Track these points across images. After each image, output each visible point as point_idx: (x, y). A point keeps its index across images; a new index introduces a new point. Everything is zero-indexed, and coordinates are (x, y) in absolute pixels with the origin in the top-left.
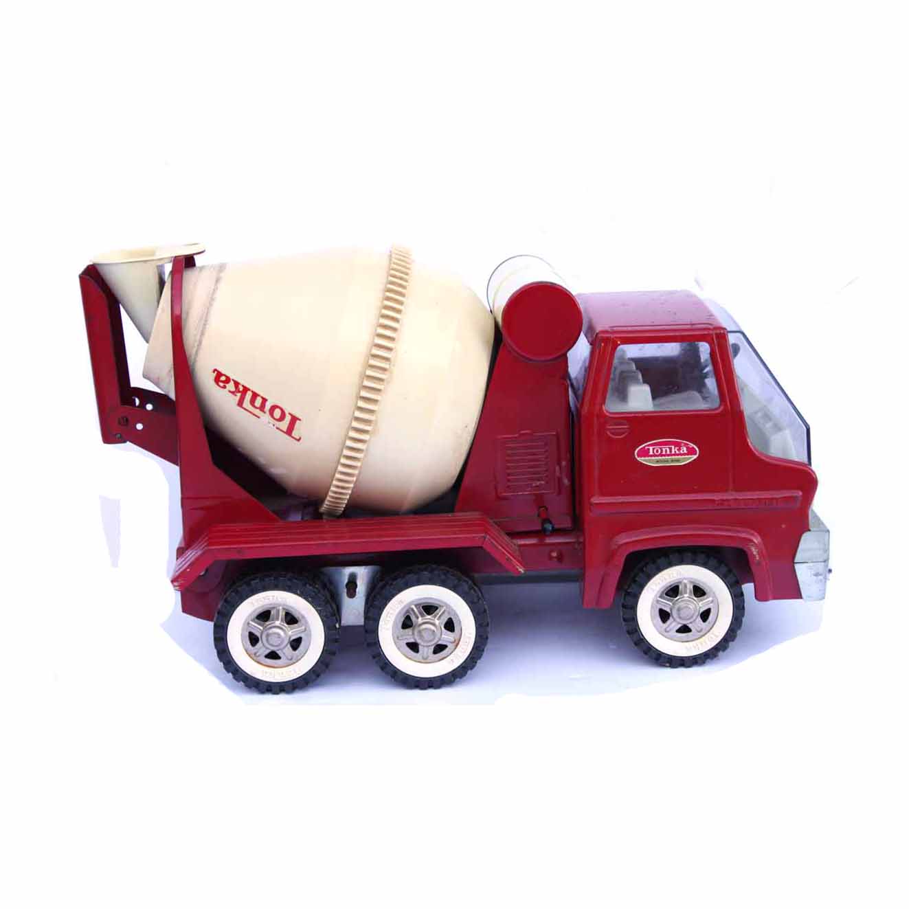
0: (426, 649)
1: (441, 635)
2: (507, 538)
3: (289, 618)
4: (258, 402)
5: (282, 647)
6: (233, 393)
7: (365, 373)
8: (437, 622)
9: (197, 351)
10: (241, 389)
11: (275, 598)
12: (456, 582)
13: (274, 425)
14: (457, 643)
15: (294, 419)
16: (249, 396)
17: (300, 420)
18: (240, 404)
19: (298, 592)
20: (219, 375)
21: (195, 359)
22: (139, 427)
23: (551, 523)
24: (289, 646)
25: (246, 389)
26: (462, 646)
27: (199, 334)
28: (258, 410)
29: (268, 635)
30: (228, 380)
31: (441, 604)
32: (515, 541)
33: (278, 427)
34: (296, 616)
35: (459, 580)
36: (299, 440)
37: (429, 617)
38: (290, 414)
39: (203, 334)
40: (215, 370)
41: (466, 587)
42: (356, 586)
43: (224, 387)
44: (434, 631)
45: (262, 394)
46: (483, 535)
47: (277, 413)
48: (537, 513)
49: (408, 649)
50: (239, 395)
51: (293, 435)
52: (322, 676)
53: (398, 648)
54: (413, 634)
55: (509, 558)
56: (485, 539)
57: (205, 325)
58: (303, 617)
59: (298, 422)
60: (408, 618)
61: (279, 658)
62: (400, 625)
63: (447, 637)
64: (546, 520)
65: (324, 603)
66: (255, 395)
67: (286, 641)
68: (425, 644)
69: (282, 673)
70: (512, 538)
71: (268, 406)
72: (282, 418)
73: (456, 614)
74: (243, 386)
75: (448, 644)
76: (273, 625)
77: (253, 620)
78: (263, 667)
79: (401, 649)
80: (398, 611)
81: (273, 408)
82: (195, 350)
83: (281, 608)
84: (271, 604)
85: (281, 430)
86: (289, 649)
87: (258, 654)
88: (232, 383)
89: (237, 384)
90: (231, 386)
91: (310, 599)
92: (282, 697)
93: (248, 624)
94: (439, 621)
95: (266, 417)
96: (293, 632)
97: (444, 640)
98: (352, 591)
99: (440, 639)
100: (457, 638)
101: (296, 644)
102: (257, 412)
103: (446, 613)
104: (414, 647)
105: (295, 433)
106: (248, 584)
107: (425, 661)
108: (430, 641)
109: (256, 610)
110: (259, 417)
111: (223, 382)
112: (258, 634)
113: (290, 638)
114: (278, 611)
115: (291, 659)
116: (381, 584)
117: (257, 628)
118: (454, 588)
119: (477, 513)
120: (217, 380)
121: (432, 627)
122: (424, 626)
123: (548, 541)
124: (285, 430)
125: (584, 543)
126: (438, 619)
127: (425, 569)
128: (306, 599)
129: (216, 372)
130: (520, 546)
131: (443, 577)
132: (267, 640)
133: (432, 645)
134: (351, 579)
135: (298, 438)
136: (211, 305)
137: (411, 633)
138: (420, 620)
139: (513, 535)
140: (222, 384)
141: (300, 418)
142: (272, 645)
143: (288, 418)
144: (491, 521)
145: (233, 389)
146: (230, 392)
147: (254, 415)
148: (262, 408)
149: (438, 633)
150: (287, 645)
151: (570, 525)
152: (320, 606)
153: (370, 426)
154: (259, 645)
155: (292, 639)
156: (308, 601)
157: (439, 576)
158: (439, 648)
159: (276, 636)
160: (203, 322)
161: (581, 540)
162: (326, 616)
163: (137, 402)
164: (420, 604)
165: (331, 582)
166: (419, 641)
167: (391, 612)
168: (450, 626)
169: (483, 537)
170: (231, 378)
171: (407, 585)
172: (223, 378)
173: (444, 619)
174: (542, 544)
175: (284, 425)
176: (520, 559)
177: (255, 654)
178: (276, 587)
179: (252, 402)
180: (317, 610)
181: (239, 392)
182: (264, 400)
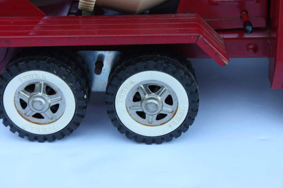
0: (151, 117)
1: (162, 107)
2: (215, 34)
3: (49, 90)
5: (44, 110)
8: (159, 98)
11: (37, 75)
12: (175, 69)
14: (174, 113)
19: (55, 72)
23: (251, 25)
24: (49, 109)
26: (179, 116)
29: (33, 102)
31: (163, 85)
32: (222, 36)
34: (54, 89)
35: (178, 67)
37: (153, 94)
41: (183, 74)
42: (102, 65)
44: (157, 105)
46: (198, 34)
48: (239, 15)
49: (137, 116)
52: (74, 131)
53: (130, 115)
54: (141, 106)
55: (217, 52)
56: (198, 38)
58: (60, 90)
60: (138, 94)
61: (42, 117)
62: (132, 98)
63: (167, 109)
64: (247, 23)
65: (74, 80)
67: (47, 107)
68: (150, 114)
69: (45, 129)
70: (219, 33)
73: (174, 92)
75: (167, 113)
76: (36, 95)
77: (22, 91)
78: (31, 123)
79: (132, 115)
80: (130, 88)
83: (43, 83)
84: (34, 80)
86: (50, 112)
87: (27, 114)
91: (64, 78)
92: (46, 145)
93: (19, 93)
94: (161, 98)
96: (51, 100)
97: (164, 111)
98: (99, 70)
99: (161, 110)
100: (175, 110)
101: (55, 108)
103: (167, 91)
104: (142, 115)
106: (17, 65)
107: (150, 124)
108: (155, 111)
109: (24, 83)
112: (26, 101)
113: (50, 105)
114: (41, 85)
115: (52, 119)
116: (119, 67)
117: (26, 96)
118: (173, 74)
119: (194, 15)
121: (156, 102)
122: (150, 101)
123: (247, 36)
125: (276, 39)
126: (160, 96)
127: (151, 59)
128: (61, 77)
130: (225, 39)
131: (165, 65)
132: (33, 105)
133: (156, 114)
134: (99, 60)
137: (140, 105)
138: (147, 96)
139: (220, 31)
142: (36, 109)
144: (204, 21)
149: (160, 106)
150: (48, 109)
151: (264, 25)
152: (72, 82)
154: (27, 108)
155: (51, 105)
156: (63, 79)
157: (162, 64)
158: (161, 116)
159: (39, 103)
161: (275, 36)
162: (76, 90)
164: (147, 84)
165: (84, 62)
166: (145, 111)
167: (125, 89)
168: (169, 100)
169: (197, 36)
171: (137, 71)
173: (165, 96)
174: (240, 38)
176: (225, 52)
177: (25, 114)
178: (38, 68)
180: (70, 86)
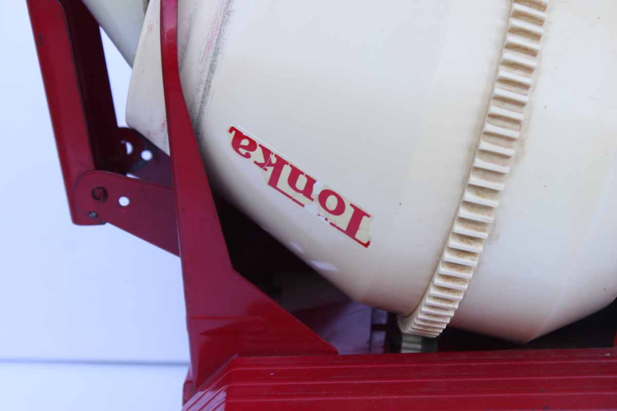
4: (301, 183)
6: (261, 165)
7: (477, 146)
9: (204, 97)
10: (274, 160)
13: (326, 219)
15: (359, 215)
16: (286, 171)
17: (369, 216)
18: (273, 182)
20: (239, 136)
21: (201, 108)
22: (124, 201)
25: (281, 163)
27: (207, 71)
28: (301, 195)
30: (253, 145)
33: (333, 222)
36: (367, 245)
38: (352, 205)
39: (212, 70)
40: (232, 129)
43: (247, 156)
45: (306, 172)
47: (332, 202)
50: (270, 169)
51: (357, 236)
57: (215, 55)
59: (365, 218)
66: (295, 173)
71: (317, 190)
72: (340, 209)
74: (276, 156)
81: (325, 195)
82: (201, 94)
85: (338, 228)
88: (259, 150)
89: (267, 152)
90: (258, 155)
95: (313, 207)
102: (301, 198)
105: (360, 235)
110: (303, 206)
111: (244, 147)
120: (236, 144)
124: (345, 228)
129: (234, 132)
135: (365, 242)
136: (224, 22)
140: (243, 151)
141: (369, 212)
143: (349, 213)
145: (261, 160)
146: (255, 162)
147: (294, 200)
148: (307, 192)
153: (484, 231)
160: (212, 51)
163: (129, 148)
170: (258, 143)
172: (245, 142)
175: (344, 220)
179: (292, 181)
181: (270, 164)
182: (311, 182)
